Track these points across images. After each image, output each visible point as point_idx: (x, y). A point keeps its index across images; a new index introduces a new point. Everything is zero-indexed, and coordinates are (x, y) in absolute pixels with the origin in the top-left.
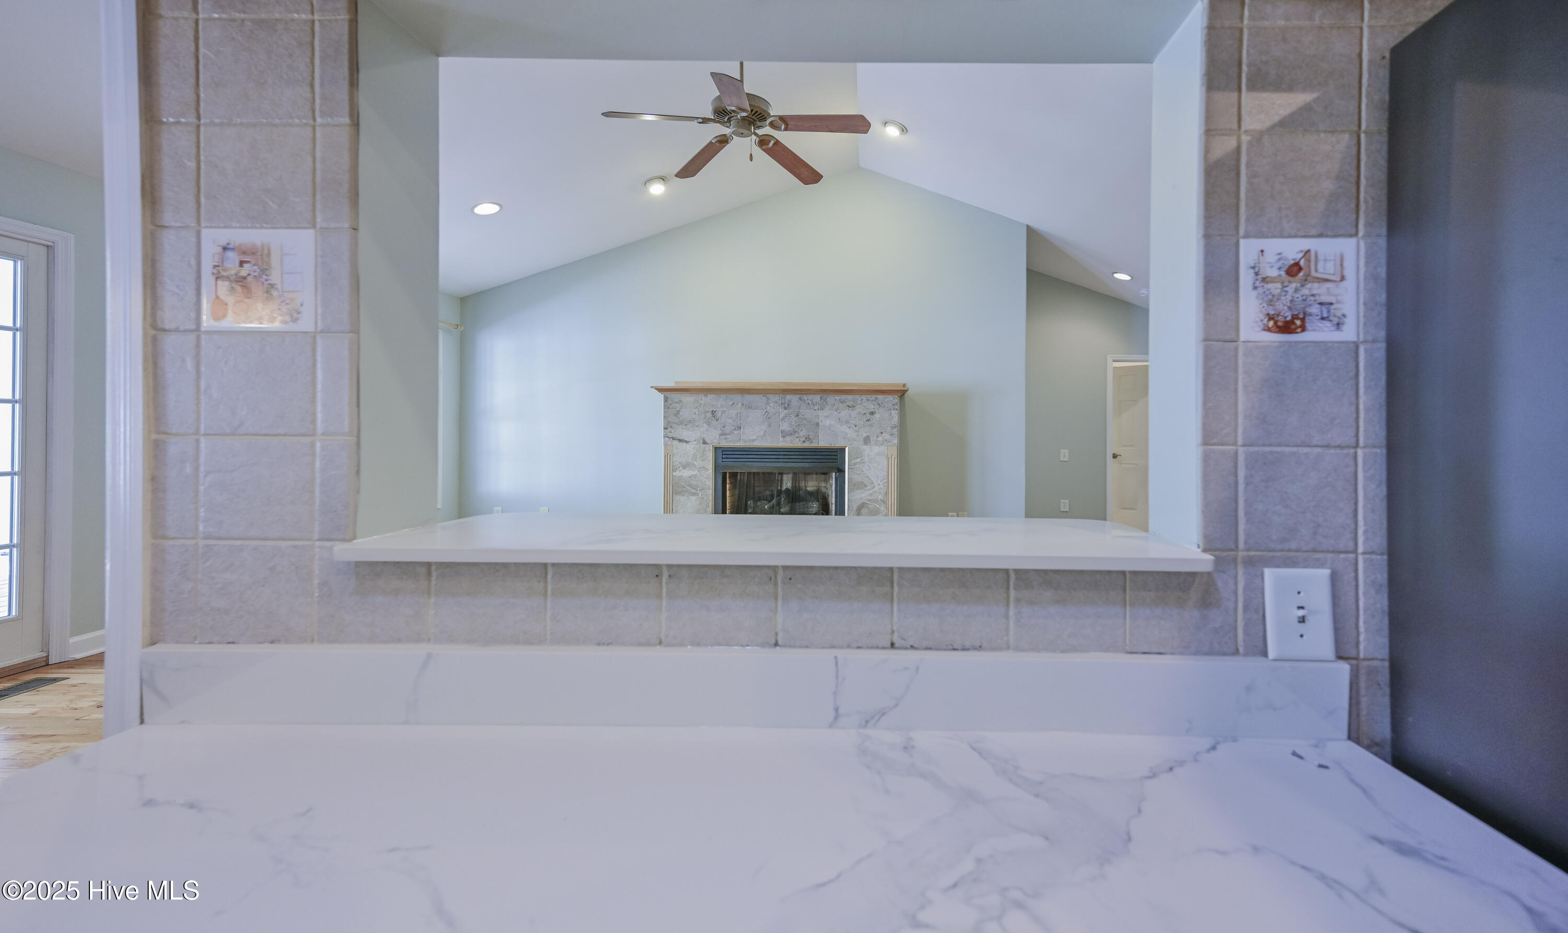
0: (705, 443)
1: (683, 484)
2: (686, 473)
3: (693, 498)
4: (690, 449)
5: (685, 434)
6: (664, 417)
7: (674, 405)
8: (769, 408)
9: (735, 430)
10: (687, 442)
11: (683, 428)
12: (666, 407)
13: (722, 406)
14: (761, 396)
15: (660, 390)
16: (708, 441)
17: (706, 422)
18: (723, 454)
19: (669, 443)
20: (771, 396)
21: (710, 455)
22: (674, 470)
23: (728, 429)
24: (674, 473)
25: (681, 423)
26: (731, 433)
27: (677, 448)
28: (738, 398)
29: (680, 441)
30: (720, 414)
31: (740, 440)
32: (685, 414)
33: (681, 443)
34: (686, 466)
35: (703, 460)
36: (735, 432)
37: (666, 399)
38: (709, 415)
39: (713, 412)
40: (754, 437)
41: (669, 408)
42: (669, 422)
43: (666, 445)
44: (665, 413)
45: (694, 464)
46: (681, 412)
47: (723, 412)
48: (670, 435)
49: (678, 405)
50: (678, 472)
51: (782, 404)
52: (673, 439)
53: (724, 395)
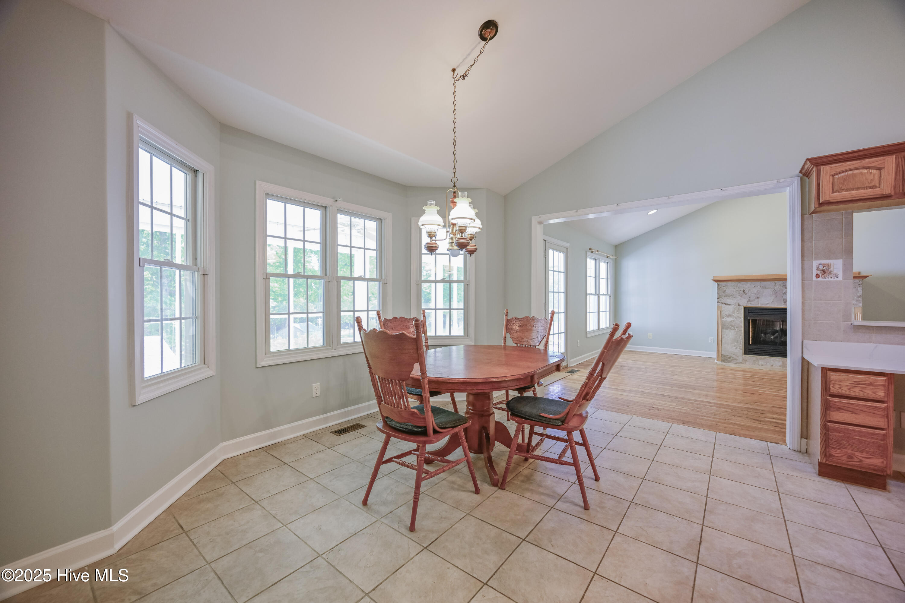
0: (739, 305)
1: (727, 324)
2: (729, 319)
3: (733, 331)
4: (731, 308)
5: (728, 301)
6: (718, 293)
7: (723, 288)
8: (776, 288)
9: (756, 299)
10: (729, 305)
11: (727, 298)
12: (719, 289)
13: (748, 288)
14: (771, 282)
15: (716, 281)
16: (741, 304)
17: (739, 295)
18: (748, 311)
19: (720, 305)
20: (777, 282)
21: (742, 311)
22: (723, 318)
23: (752, 299)
24: (723, 319)
25: (726, 296)
26: (753, 301)
27: (724, 308)
28: (758, 283)
29: (726, 304)
30: (747, 291)
31: (758, 304)
32: (728, 291)
33: (726, 306)
34: (728, 316)
35: (738, 313)
36: (756, 300)
37: (718, 285)
38: (742, 292)
39: (744, 291)
40: (767, 303)
41: (720, 289)
42: (720, 296)
43: (718, 306)
44: (718, 291)
45: (733, 315)
46: (726, 291)
47: (749, 290)
48: (720, 301)
49: (724, 288)
50: (724, 319)
51: (784, 286)
52: (722, 303)
53: (750, 282)
